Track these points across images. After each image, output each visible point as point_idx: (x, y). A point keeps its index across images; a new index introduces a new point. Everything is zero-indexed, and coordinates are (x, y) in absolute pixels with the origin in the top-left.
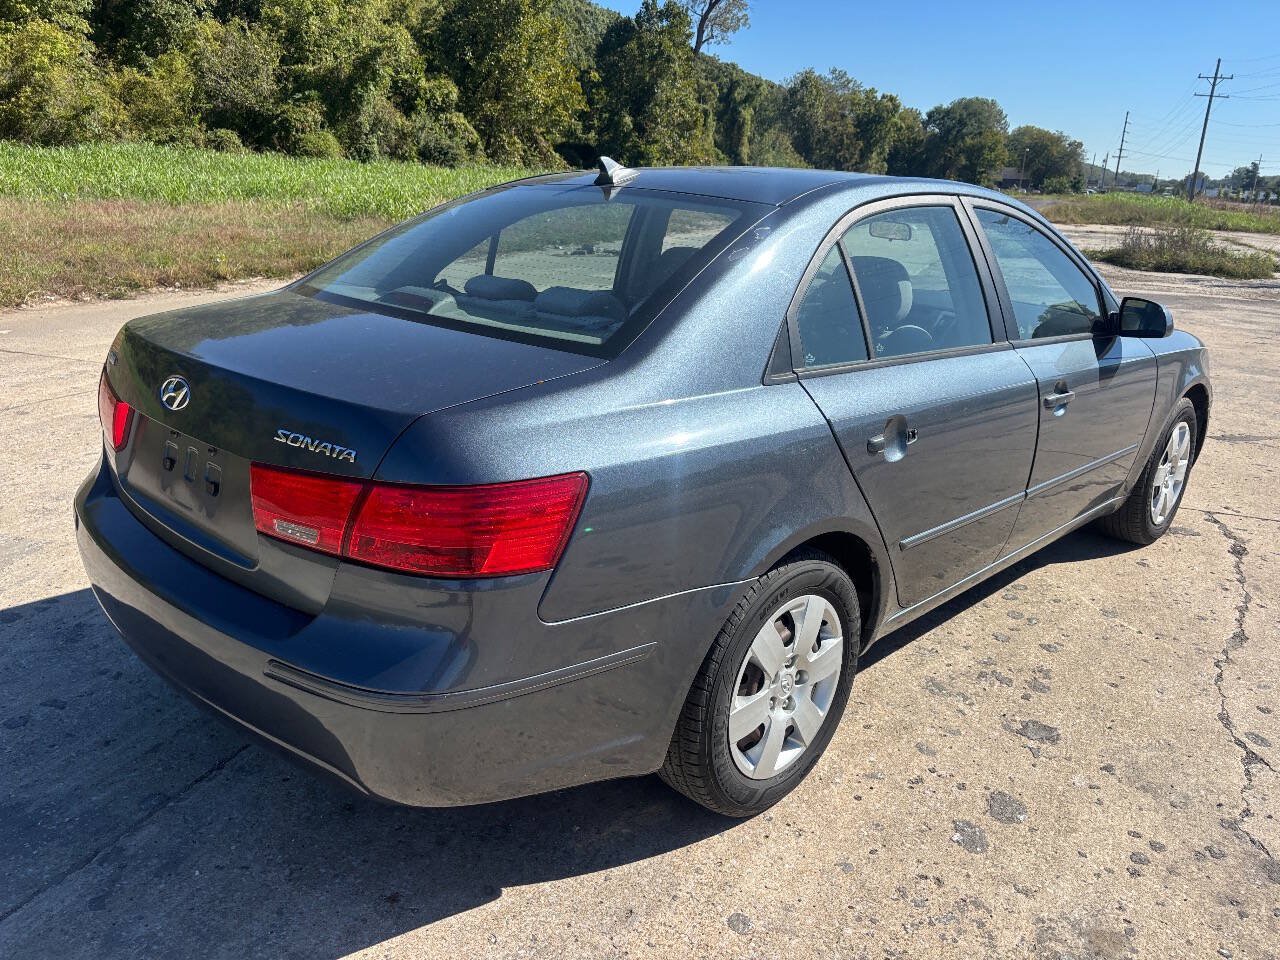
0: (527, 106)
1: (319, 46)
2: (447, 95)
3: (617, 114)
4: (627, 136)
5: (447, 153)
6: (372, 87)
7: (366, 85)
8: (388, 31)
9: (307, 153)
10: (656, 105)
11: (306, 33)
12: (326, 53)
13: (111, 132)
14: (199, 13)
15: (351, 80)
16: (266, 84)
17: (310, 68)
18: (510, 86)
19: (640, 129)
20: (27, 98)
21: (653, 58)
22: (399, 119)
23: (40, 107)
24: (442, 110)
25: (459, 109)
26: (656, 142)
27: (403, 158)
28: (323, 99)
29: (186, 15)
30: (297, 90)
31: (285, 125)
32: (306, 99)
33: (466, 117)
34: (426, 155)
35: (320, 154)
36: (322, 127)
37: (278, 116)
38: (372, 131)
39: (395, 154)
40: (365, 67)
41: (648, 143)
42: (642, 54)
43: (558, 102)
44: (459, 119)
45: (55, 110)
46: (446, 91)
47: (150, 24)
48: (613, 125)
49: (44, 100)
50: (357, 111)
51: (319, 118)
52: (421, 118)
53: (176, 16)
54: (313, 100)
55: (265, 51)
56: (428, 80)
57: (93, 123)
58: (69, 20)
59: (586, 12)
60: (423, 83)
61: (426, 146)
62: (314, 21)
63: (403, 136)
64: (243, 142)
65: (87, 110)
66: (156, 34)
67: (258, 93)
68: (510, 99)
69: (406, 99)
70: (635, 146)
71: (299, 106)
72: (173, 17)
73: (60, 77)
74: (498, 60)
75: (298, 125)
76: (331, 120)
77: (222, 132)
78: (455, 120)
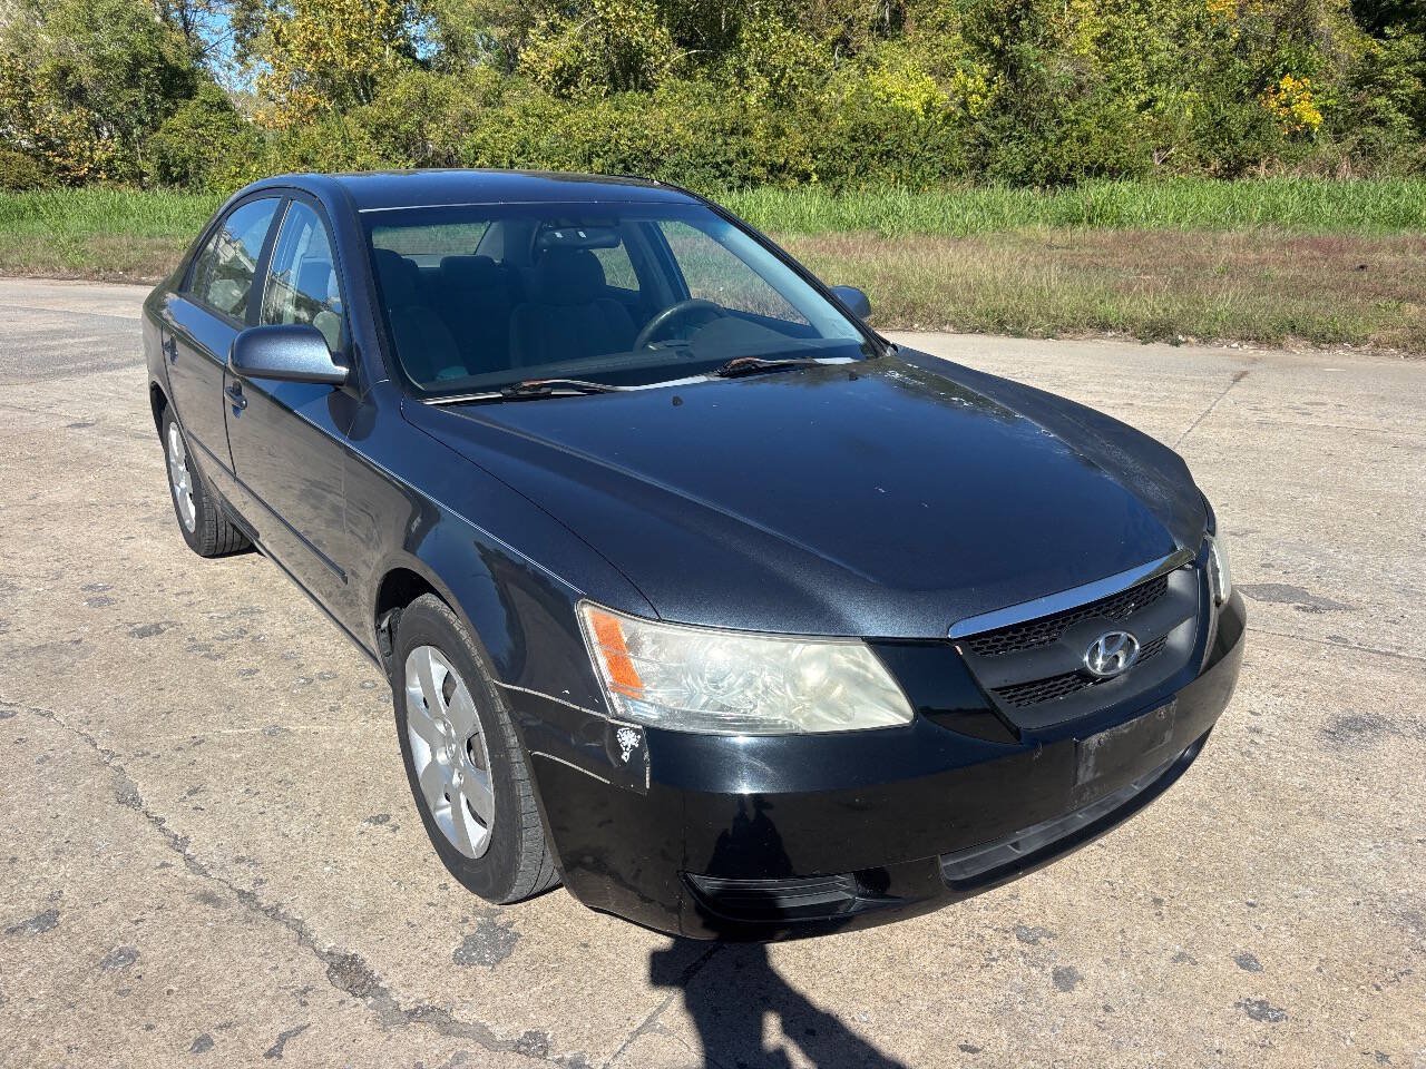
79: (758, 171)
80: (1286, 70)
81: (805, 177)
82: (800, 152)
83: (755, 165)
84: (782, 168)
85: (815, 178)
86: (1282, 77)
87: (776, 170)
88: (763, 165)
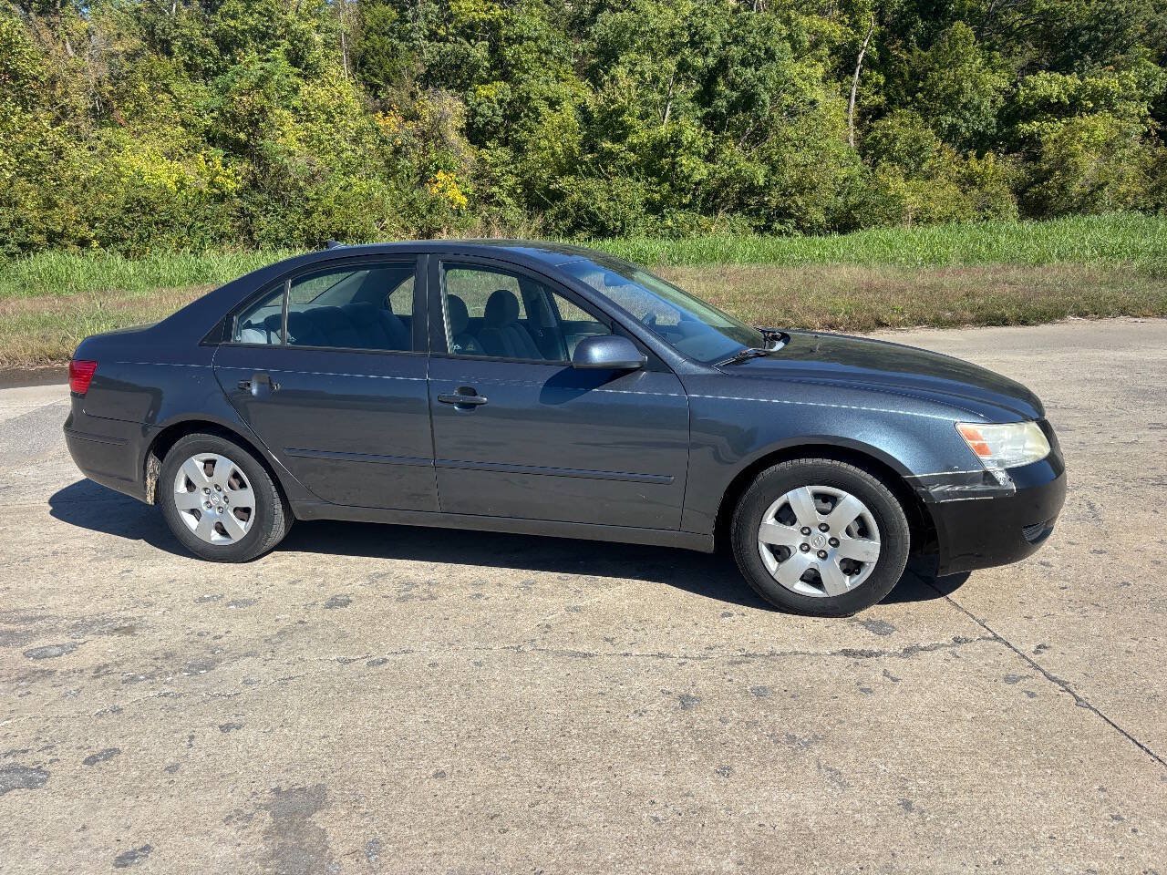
20: (1056, 180)
23: (1062, 188)
45: (1075, 188)
49: (1069, 181)
58: (1132, 107)
65: (1102, 187)
79: (37, 238)
80: (438, 168)
81: (84, 243)
82: (76, 221)
83: (32, 233)
84: (61, 235)
85: (95, 244)
86: (436, 172)
87: (54, 239)
88: (40, 232)
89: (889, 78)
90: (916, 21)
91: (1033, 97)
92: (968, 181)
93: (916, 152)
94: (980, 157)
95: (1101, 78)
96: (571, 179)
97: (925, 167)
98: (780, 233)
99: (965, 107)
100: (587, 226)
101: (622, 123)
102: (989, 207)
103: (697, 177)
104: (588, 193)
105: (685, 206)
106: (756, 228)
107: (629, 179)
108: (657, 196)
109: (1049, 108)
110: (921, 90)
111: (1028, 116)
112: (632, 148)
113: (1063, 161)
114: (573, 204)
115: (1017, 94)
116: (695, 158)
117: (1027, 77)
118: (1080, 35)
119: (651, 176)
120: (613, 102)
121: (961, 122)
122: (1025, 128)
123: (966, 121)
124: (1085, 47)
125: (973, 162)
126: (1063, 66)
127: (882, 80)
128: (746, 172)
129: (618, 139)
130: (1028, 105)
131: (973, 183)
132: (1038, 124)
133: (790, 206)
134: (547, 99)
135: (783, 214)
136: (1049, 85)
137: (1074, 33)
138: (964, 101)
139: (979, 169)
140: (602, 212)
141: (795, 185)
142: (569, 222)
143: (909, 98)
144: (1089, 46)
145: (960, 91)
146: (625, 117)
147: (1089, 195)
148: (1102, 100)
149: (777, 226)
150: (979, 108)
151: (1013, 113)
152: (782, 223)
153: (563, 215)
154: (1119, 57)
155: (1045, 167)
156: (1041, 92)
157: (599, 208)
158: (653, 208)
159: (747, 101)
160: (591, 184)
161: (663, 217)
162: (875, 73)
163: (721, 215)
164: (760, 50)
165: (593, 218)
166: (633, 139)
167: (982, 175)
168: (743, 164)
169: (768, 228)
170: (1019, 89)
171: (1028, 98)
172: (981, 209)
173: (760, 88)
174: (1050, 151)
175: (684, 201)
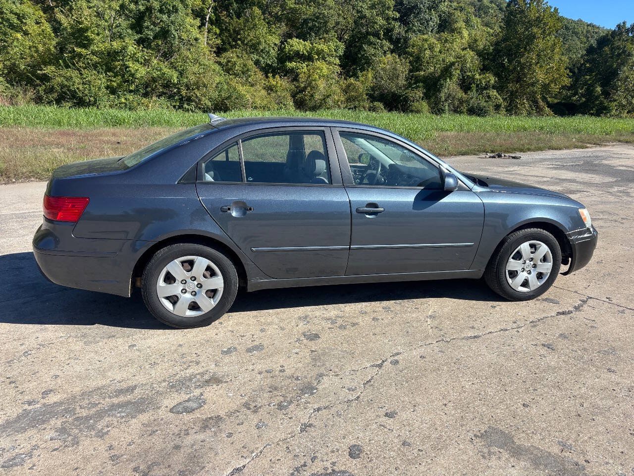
0: (533, 84)
1: (428, 63)
2: (489, 82)
3: (592, 86)
4: (597, 98)
5: (483, 110)
6: (448, 80)
7: (446, 79)
8: (463, 53)
9: (412, 111)
10: (618, 80)
11: (423, 58)
12: (431, 66)
13: (337, 104)
14: (385, 52)
15: (440, 77)
16: (402, 82)
17: (422, 73)
18: (525, 75)
19: (606, 94)
20: (308, 92)
21: (619, 55)
22: (460, 94)
23: (312, 96)
24: (485, 89)
25: (494, 87)
26: (615, 100)
27: (461, 113)
28: (424, 87)
29: (378, 54)
30: (415, 83)
31: (406, 99)
32: (417, 87)
33: (497, 92)
34: (472, 111)
35: (418, 112)
36: (422, 99)
37: (404, 95)
38: (446, 100)
39: (456, 111)
40: (447, 71)
41: (611, 101)
42: (613, 53)
43: (552, 81)
44: (494, 93)
45: (317, 97)
46: (488, 80)
47: (364, 59)
48: (589, 93)
49: (314, 93)
50: (440, 91)
51: (422, 95)
52: (473, 94)
53: (374, 55)
54: (420, 88)
55: (403, 68)
56: (480, 75)
57: (330, 102)
58: (332, 59)
59: (593, 32)
60: (477, 76)
61: (472, 107)
62: (428, 52)
63: (461, 102)
64: (385, 107)
65: (328, 97)
66: (366, 63)
67: (397, 85)
68: (525, 81)
69: (466, 85)
70: (602, 103)
71: (414, 90)
72: (373, 55)
73: (322, 85)
74: (519, 62)
75: (412, 99)
76: (427, 96)
77: (376, 103)
78: (491, 93)
89: (221, 30)
90: (232, 3)
91: (292, 50)
92: (270, 89)
93: (245, 72)
94: (274, 76)
95: (320, 44)
96: (53, 68)
97: (250, 79)
98: (188, 110)
99: (262, 51)
100: (70, 98)
101: (86, 37)
102: (281, 103)
103: (138, 76)
104: (69, 79)
105: (131, 91)
106: (174, 107)
107: (94, 72)
108: (115, 84)
109: (299, 56)
110: (240, 39)
111: (290, 59)
112: (93, 53)
113: (311, 83)
114: (58, 84)
115: (285, 48)
116: (136, 63)
117: (289, 40)
118: (308, 23)
119: (109, 72)
120: (81, 23)
121: (261, 59)
122: (290, 65)
123: (263, 58)
124: (311, 29)
125: (271, 79)
126: (303, 36)
127: (218, 31)
128: (167, 75)
129: (85, 47)
130: (290, 54)
131: (272, 90)
132: (295, 64)
133: (192, 96)
134: (16, 14)
135: (189, 100)
136: (297, 45)
137: (306, 21)
138: (262, 48)
139: (274, 83)
140: (80, 91)
141: (195, 84)
142: (55, 95)
143: (234, 43)
144: (313, 29)
145: (259, 43)
146: (89, 34)
147: (323, 100)
148: (322, 55)
149: (185, 106)
150: (268, 52)
151: (284, 57)
152: (188, 104)
153: (51, 90)
154: (325, 35)
155: (303, 85)
156: (295, 48)
157: (78, 88)
158: (113, 91)
159: (164, 34)
160: (70, 73)
161: (119, 97)
162: (214, 27)
163: (154, 98)
164: (170, 6)
165: (74, 95)
166: (94, 48)
167: (276, 86)
168: (165, 70)
169: (181, 107)
170: (285, 46)
171: (290, 51)
172: (278, 104)
173: (172, 28)
174: (302, 78)
175: (131, 88)
